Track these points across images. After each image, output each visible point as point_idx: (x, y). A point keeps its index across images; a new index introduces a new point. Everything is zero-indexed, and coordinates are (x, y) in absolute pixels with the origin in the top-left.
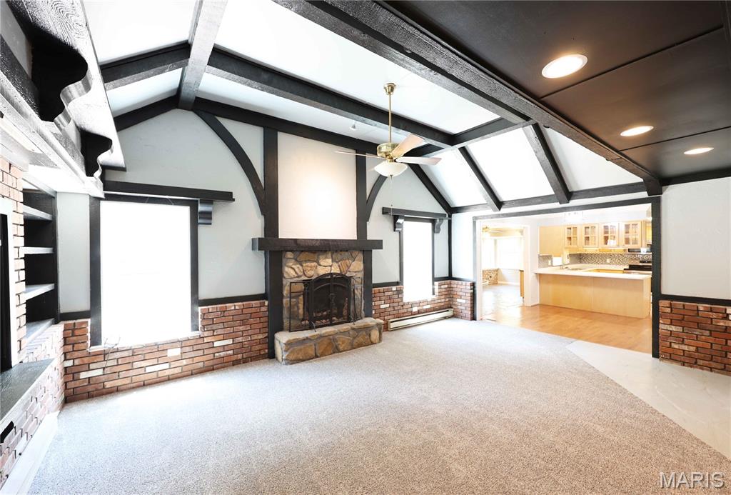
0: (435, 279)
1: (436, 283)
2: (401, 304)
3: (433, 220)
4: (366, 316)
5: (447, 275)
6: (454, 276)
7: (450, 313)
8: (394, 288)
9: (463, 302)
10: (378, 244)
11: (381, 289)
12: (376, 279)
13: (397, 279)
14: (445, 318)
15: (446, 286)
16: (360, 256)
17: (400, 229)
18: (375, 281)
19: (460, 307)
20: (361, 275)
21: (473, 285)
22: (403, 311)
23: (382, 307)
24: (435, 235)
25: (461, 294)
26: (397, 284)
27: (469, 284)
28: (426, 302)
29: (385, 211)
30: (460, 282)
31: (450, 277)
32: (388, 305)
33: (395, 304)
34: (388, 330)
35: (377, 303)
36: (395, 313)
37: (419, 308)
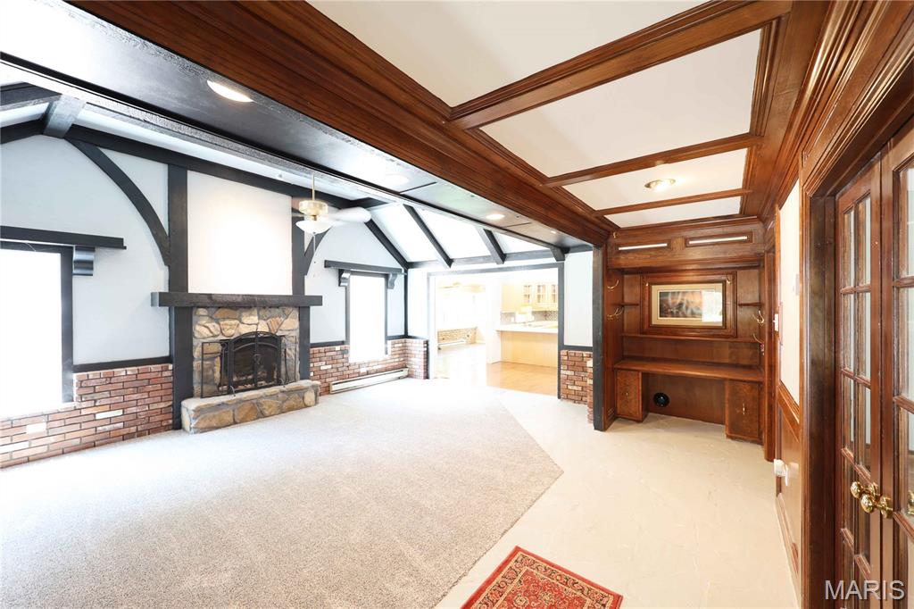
0: (388, 338)
1: (389, 342)
2: (347, 364)
3: (386, 275)
4: (302, 379)
5: (403, 333)
6: (409, 334)
7: (405, 373)
8: (338, 348)
9: (417, 362)
10: (318, 301)
11: (322, 349)
12: (315, 338)
13: (343, 338)
14: (399, 378)
15: (401, 345)
16: (295, 313)
17: (346, 284)
18: (312, 340)
19: (414, 366)
20: (296, 334)
21: (427, 343)
22: (348, 372)
23: (322, 368)
24: (389, 290)
25: (415, 352)
26: (343, 343)
27: (422, 341)
28: (378, 363)
29: (328, 264)
30: (414, 340)
31: (406, 336)
32: (330, 367)
33: (338, 365)
34: (329, 393)
35: (316, 364)
36: (338, 374)
37: (368, 369)
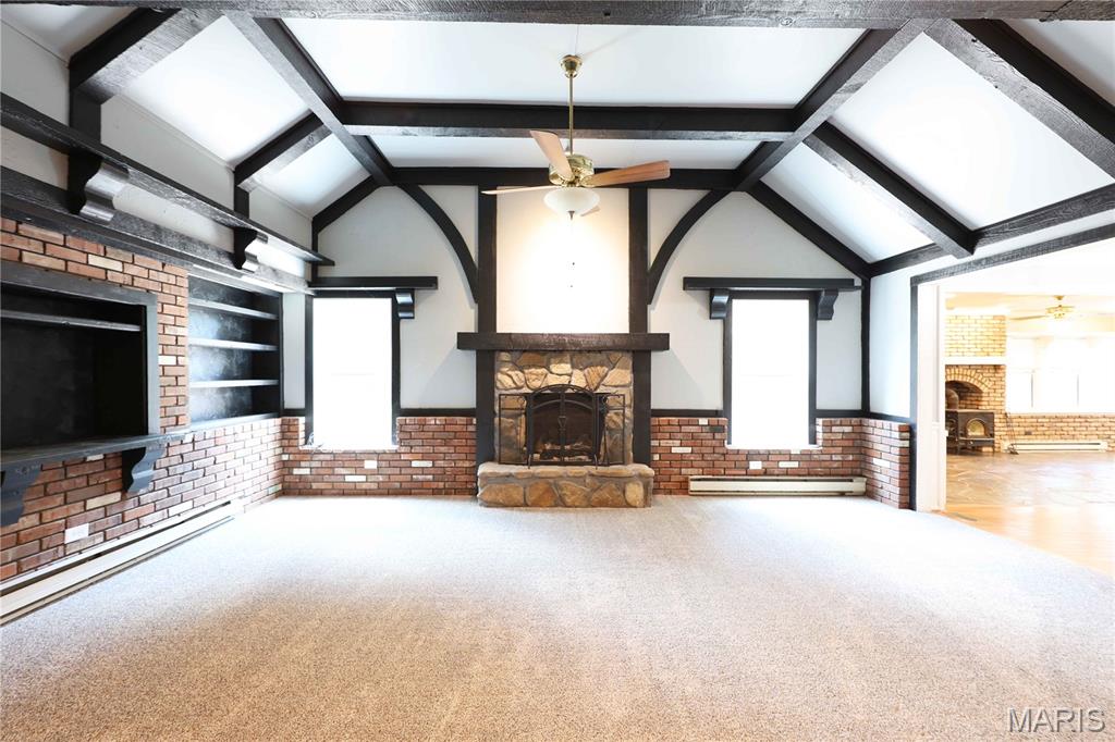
0: (815, 413)
1: (820, 421)
2: (721, 450)
3: (814, 293)
4: (637, 461)
5: (856, 405)
6: (874, 408)
7: (858, 485)
8: (703, 421)
9: (886, 466)
10: (662, 342)
11: (674, 420)
13: (717, 404)
14: (842, 494)
15: (848, 429)
16: (628, 360)
17: (724, 315)
18: (656, 404)
19: (878, 476)
20: (628, 393)
21: (911, 430)
22: (725, 464)
23: (674, 450)
24: (820, 324)
25: (880, 447)
26: (715, 413)
28: (790, 457)
29: (690, 283)
30: (883, 423)
31: (864, 412)
32: (689, 450)
33: (704, 450)
34: (687, 493)
35: (663, 443)
36: (704, 464)
37: (766, 464)
